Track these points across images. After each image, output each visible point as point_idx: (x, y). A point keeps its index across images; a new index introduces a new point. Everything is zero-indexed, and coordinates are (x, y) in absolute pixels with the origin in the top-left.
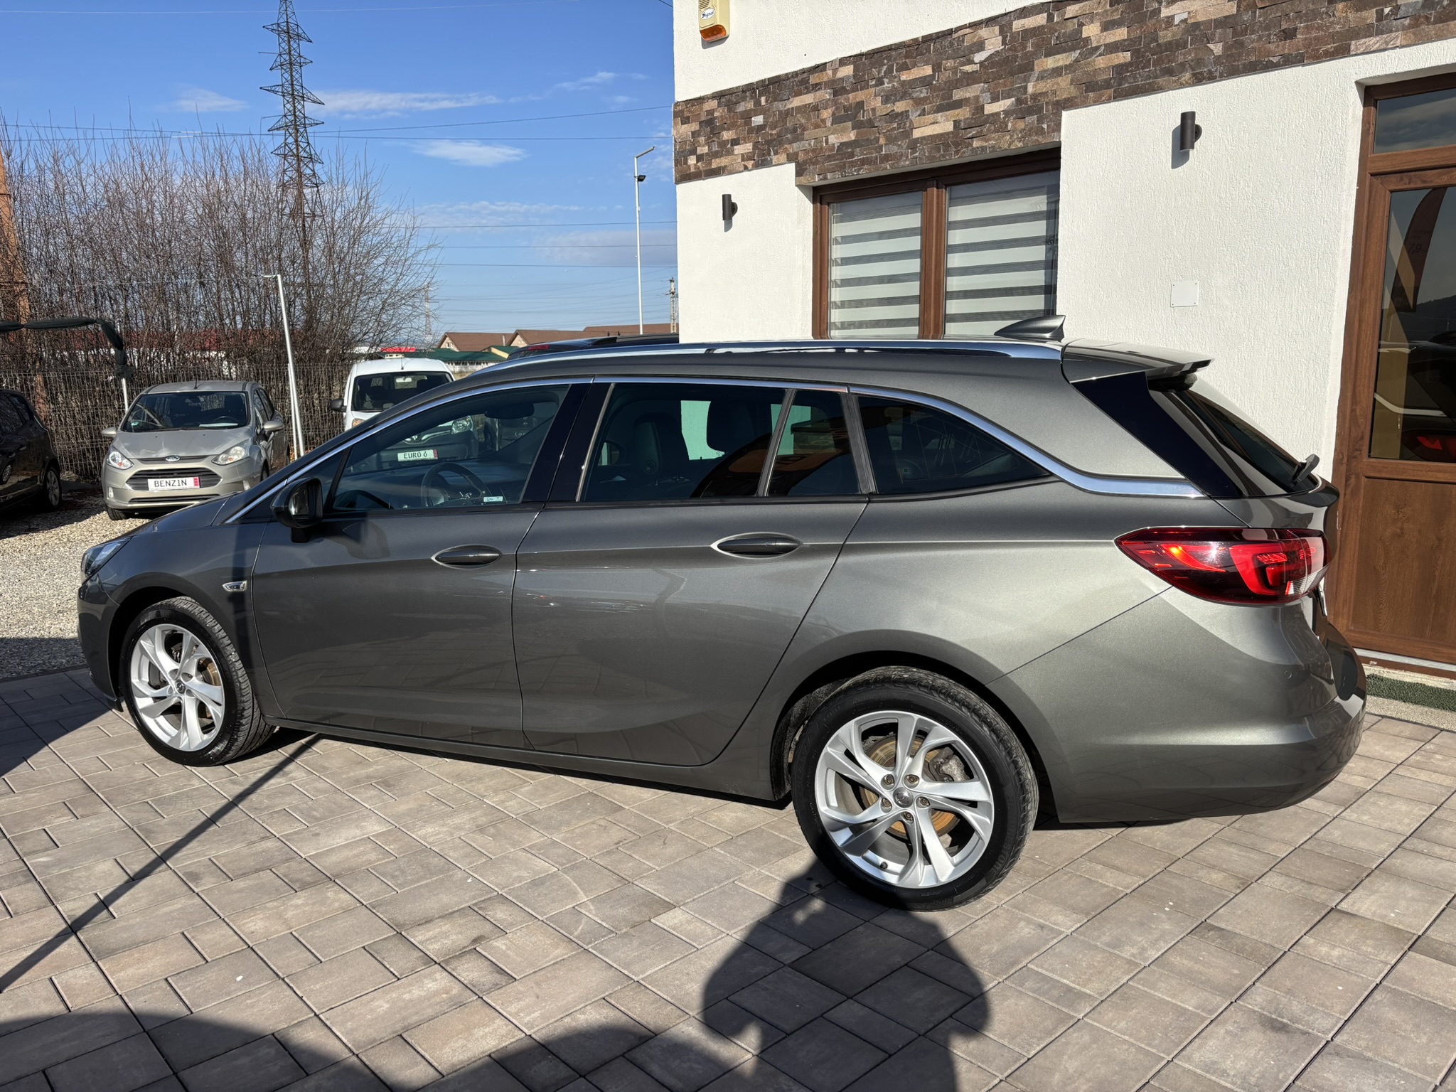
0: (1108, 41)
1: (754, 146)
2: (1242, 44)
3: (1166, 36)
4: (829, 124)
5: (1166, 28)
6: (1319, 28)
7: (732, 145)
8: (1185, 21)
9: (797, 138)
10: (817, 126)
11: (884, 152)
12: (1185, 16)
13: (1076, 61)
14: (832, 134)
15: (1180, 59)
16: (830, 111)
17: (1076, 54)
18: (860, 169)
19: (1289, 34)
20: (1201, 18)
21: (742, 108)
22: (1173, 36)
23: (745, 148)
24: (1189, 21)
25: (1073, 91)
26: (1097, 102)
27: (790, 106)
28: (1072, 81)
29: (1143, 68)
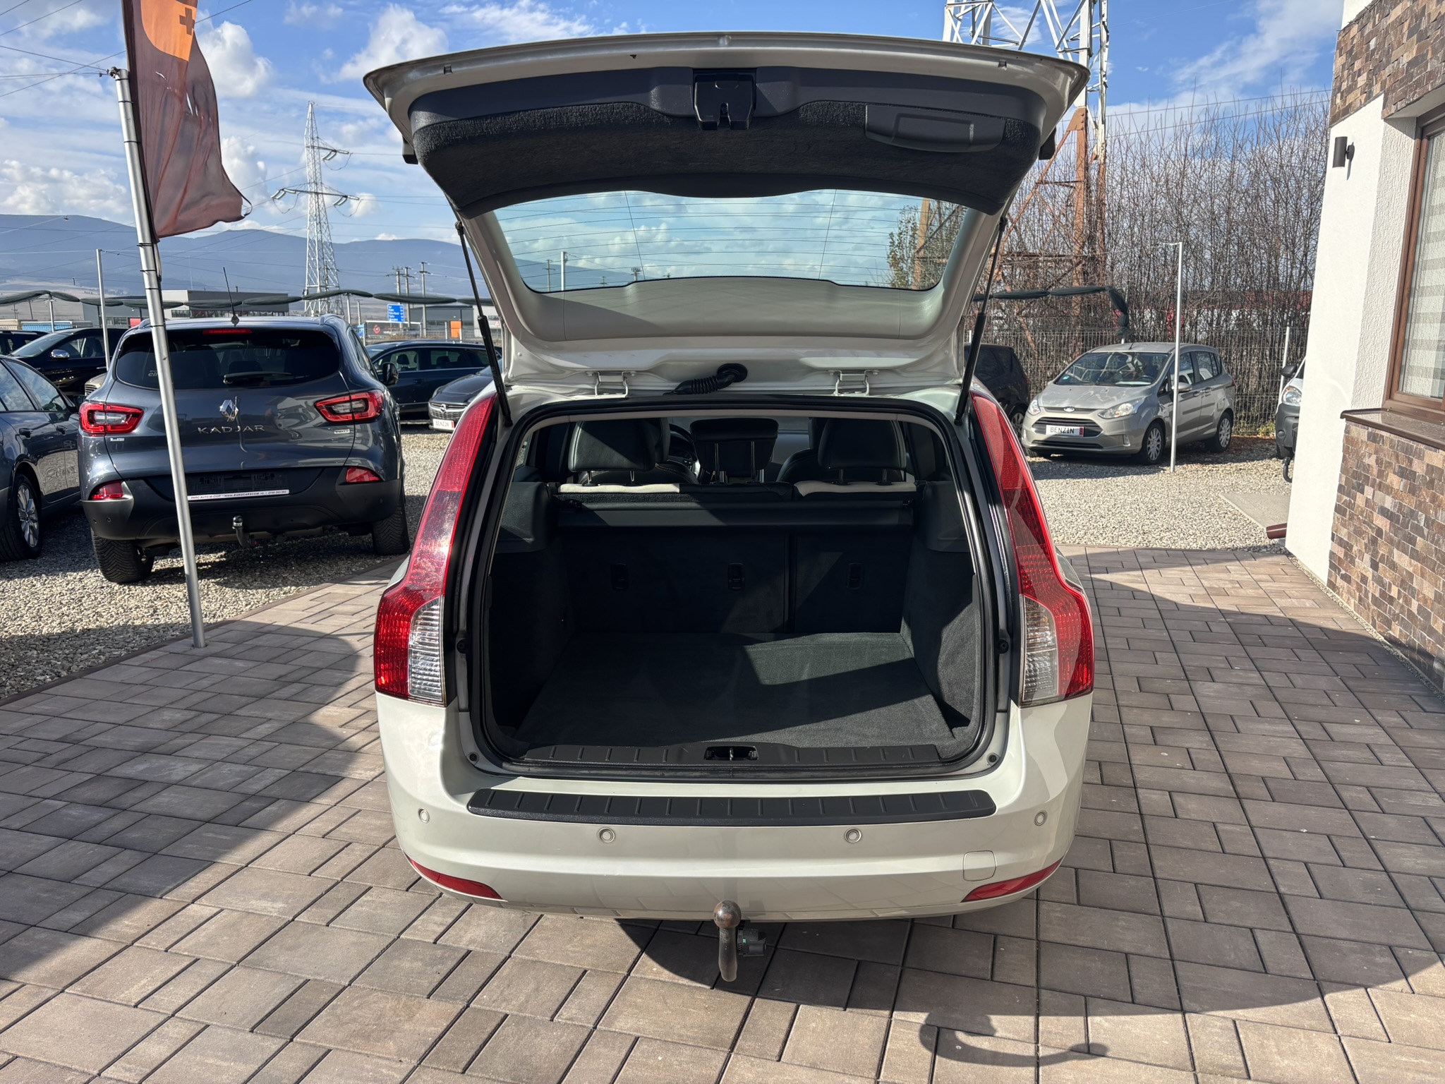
1: (1368, 75)
4: (1404, 41)
7: (1359, 76)
9: (1388, 63)
10: (1400, 44)
11: (1429, 69)
14: (1405, 52)
16: (1408, 21)
18: (1414, 95)
21: (1367, 31)
23: (1362, 80)
27: (1389, 22)
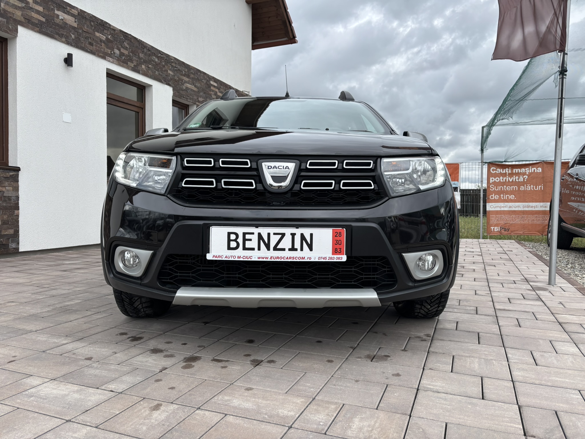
0: (36, 8)
2: (79, 39)
3: (57, 21)
5: (56, 18)
6: (99, 47)
8: (62, 20)
12: (62, 18)
13: (23, 8)
15: (62, 33)
17: (24, 5)
19: (91, 44)
20: (68, 22)
22: (59, 22)
24: (64, 21)
25: (23, 20)
26: (33, 30)
28: (22, 15)
29: (50, 27)
